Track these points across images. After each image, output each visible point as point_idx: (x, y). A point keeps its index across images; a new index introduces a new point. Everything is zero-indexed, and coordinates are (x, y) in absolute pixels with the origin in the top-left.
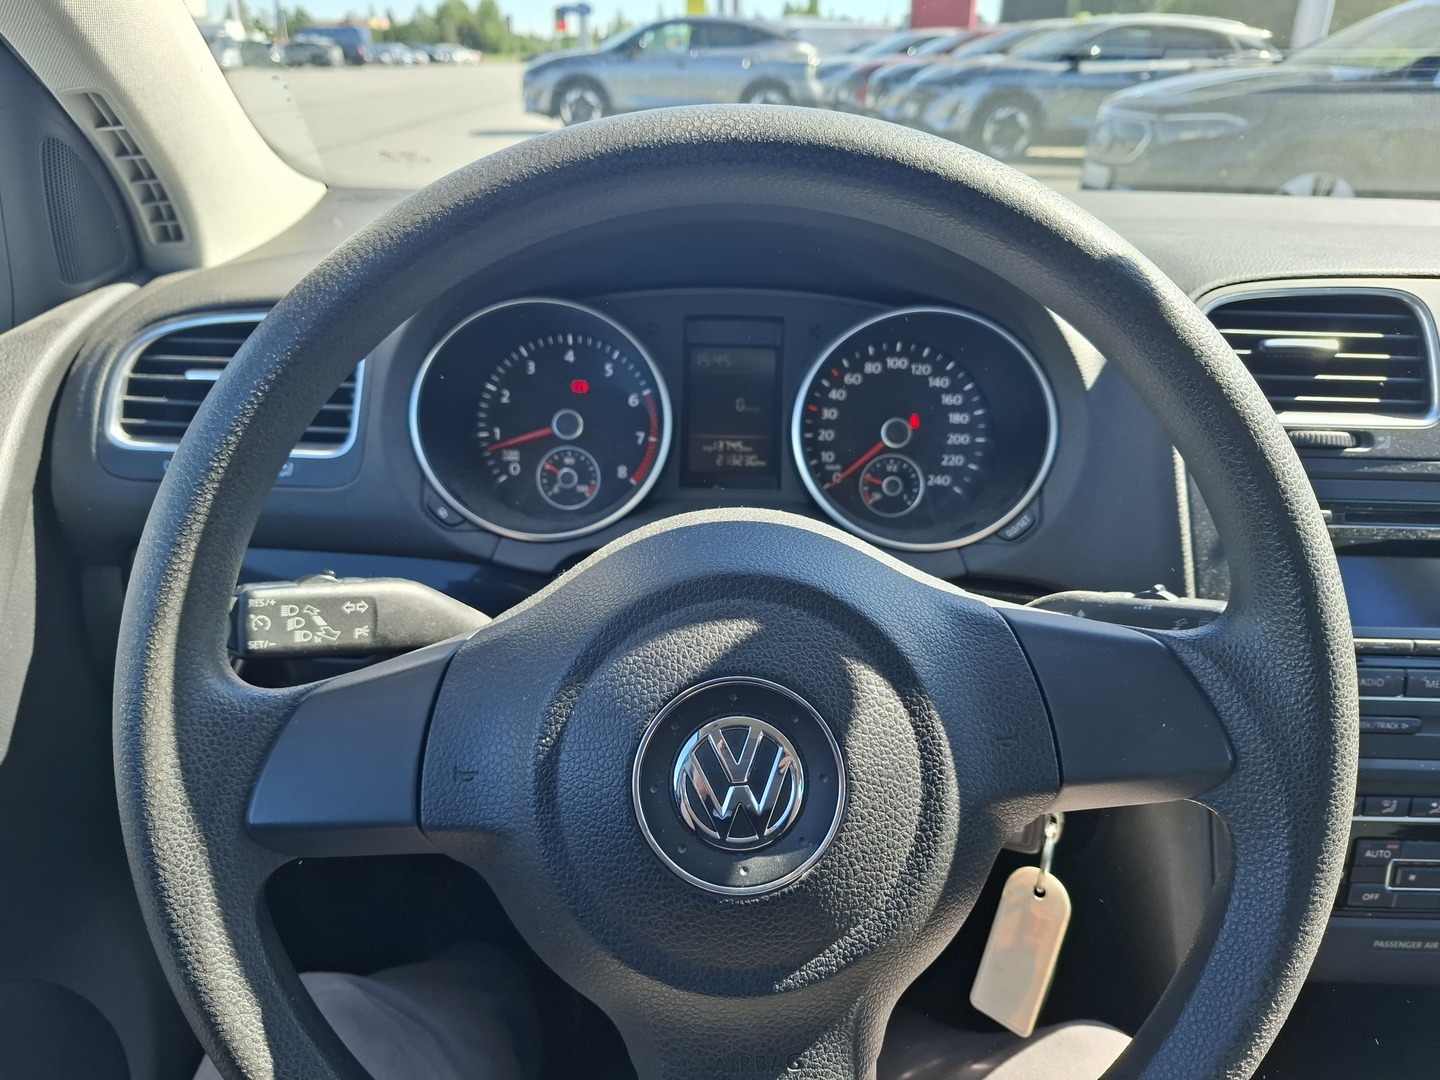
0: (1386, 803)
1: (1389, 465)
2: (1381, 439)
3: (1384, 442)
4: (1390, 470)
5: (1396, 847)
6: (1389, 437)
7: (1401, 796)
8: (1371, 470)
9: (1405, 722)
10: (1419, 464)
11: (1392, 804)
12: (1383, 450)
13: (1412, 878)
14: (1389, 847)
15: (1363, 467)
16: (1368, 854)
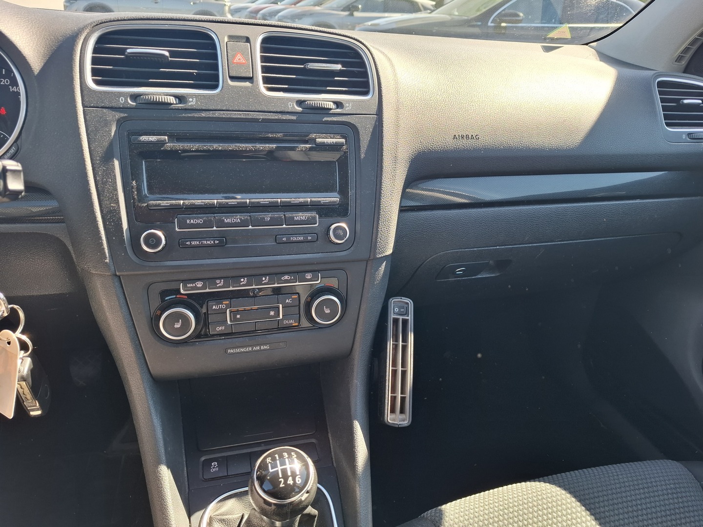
0: (218, 281)
1: (195, 113)
2: (191, 100)
3: (192, 101)
4: (196, 115)
5: (228, 302)
6: (195, 99)
7: (225, 278)
8: (186, 115)
9: (217, 240)
10: (211, 112)
11: (221, 281)
12: (192, 105)
13: (238, 316)
14: (224, 303)
15: (182, 114)
16: (214, 307)
